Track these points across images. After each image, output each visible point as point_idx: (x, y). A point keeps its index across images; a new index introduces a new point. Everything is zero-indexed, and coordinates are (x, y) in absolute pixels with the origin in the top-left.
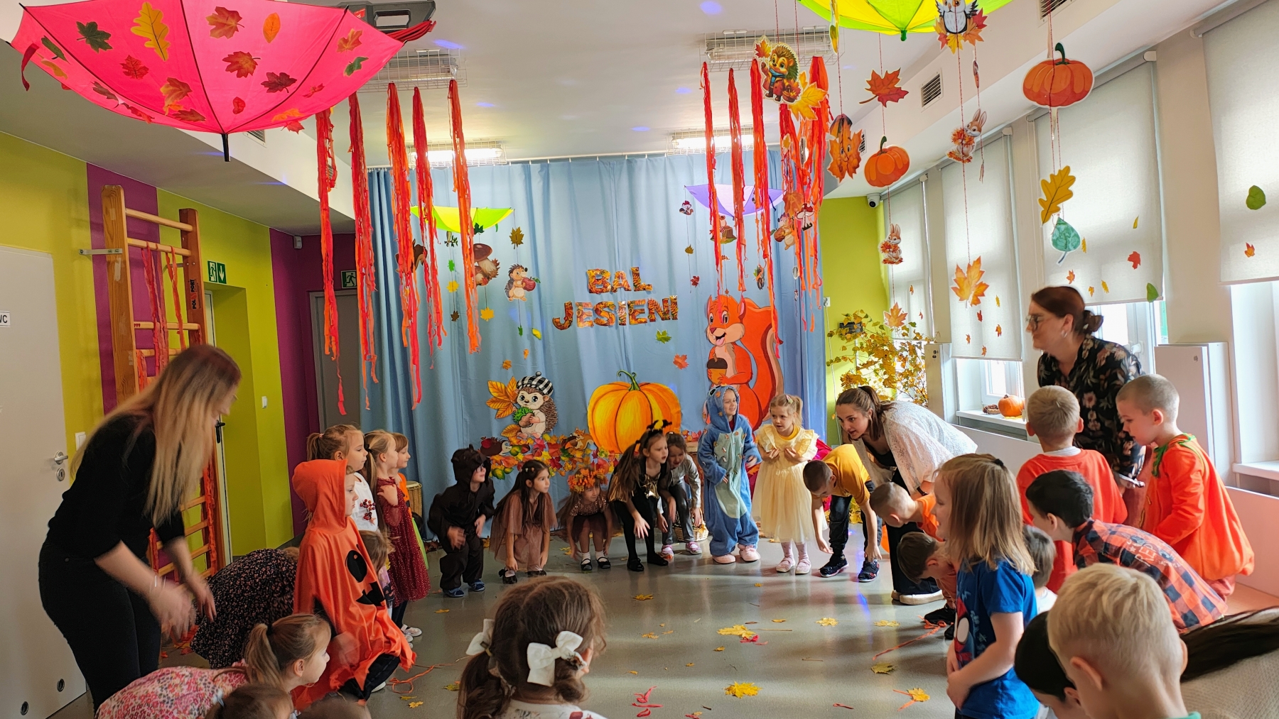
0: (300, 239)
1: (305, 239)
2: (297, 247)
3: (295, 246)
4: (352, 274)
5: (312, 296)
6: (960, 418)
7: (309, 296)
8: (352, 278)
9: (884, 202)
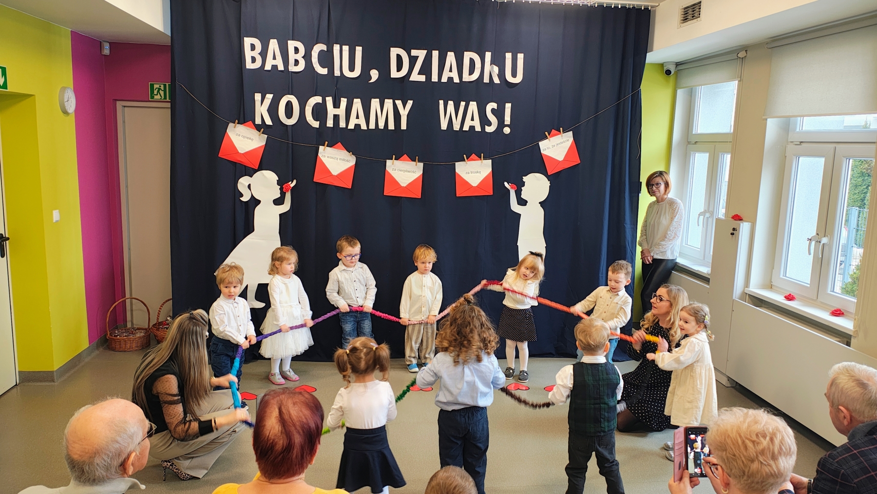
0: (108, 45)
1: (113, 45)
2: (104, 54)
3: (102, 51)
4: (160, 86)
5: (119, 104)
6: (747, 295)
7: (116, 104)
8: (160, 90)
9: (677, 72)
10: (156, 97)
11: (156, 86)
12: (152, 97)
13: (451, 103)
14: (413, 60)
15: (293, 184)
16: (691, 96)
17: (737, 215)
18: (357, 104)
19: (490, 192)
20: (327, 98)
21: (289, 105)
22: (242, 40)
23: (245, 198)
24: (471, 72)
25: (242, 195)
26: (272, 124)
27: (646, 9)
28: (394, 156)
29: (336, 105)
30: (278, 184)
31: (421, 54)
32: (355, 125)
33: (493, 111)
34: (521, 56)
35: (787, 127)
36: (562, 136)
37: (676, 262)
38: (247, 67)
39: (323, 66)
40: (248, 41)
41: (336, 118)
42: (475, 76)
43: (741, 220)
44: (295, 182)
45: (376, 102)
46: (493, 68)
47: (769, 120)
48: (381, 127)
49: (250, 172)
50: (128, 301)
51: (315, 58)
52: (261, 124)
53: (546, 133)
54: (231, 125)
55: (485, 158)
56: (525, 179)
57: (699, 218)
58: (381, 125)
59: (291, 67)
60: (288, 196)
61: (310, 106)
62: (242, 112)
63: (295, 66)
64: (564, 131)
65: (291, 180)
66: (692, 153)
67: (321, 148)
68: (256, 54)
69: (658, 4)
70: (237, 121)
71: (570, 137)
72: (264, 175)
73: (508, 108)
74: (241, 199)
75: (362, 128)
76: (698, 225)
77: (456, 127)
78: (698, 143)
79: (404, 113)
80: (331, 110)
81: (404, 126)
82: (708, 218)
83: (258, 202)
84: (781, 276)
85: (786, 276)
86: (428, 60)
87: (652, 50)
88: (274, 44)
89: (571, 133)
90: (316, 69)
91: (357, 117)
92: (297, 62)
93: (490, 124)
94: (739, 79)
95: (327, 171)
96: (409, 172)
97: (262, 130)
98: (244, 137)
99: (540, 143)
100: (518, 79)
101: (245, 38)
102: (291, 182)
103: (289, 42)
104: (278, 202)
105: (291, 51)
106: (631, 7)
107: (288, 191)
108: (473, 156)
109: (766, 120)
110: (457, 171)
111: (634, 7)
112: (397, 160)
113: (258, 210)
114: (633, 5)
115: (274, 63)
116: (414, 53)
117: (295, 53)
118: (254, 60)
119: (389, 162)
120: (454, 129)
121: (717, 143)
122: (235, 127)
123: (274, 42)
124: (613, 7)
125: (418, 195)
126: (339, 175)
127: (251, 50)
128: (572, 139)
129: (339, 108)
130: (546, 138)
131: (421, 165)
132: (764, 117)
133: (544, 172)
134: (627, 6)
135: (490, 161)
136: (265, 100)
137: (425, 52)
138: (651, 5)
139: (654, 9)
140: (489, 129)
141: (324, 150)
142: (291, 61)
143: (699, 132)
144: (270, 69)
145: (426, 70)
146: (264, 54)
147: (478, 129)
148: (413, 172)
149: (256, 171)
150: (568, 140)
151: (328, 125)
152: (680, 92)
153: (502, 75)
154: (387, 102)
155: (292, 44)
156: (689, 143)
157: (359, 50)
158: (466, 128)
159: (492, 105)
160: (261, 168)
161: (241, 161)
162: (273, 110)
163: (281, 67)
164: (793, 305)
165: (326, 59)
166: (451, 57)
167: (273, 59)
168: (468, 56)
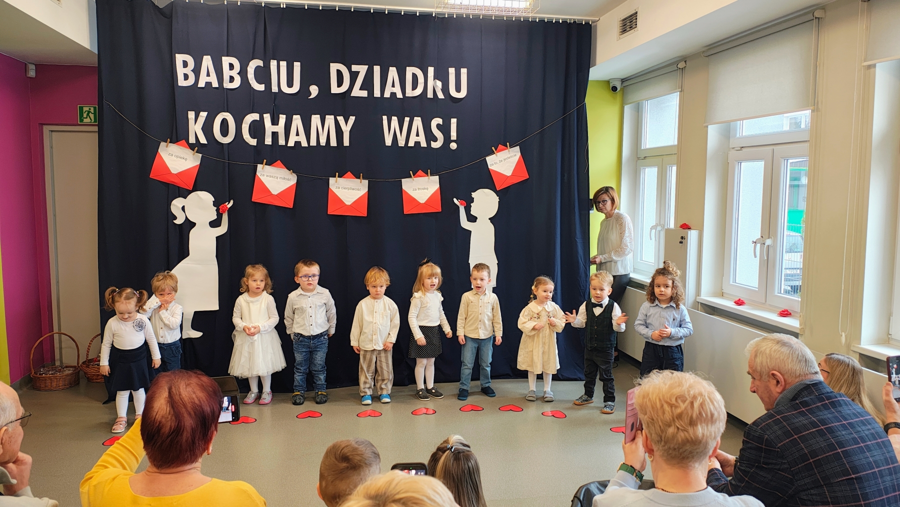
0: (33, 67)
1: (40, 67)
2: (29, 76)
3: (27, 73)
4: (90, 109)
5: (46, 129)
6: (699, 304)
7: (42, 129)
8: (89, 114)
9: (624, 89)
10: (85, 120)
11: (85, 109)
12: (82, 121)
13: (395, 120)
14: (354, 76)
15: (229, 206)
16: (638, 112)
17: (685, 224)
18: (297, 120)
19: (438, 208)
20: (265, 115)
21: (224, 123)
22: (173, 56)
23: (179, 221)
24: (414, 87)
25: (175, 218)
26: (206, 142)
27: (587, 24)
28: (337, 174)
29: (275, 122)
30: (214, 205)
31: (362, 69)
32: (295, 142)
33: (438, 126)
34: (464, 71)
35: (727, 133)
36: (509, 151)
37: (630, 278)
38: (180, 84)
39: (259, 82)
40: (180, 58)
41: (275, 135)
42: (419, 91)
43: (690, 229)
44: (232, 202)
45: (316, 118)
46: (436, 83)
47: (710, 127)
48: (323, 143)
49: (185, 194)
50: (56, 337)
51: (252, 74)
52: (195, 142)
53: (493, 148)
54: (163, 144)
55: (432, 174)
56: (474, 195)
57: (651, 231)
58: (323, 142)
59: (225, 83)
60: (225, 218)
61: (247, 124)
62: (174, 131)
63: (230, 82)
64: (511, 146)
65: (228, 199)
66: (642, 168)
67: (260, 166)
68: (189, 70)
69: (598, 19)
70: (169, 140)
71: (518, 152)
72: (199, 196)
73: (454, 123)
74: (174, 221)
75: (303, 146)
76: (651, 239)
77: (402, 143)
78: (647, 158)
79: (346, 129)
80: (269, 127)
81: (346, 142)
82: (659, 231)
83: (193, 225)
84: (731, 283)
85: (735, 282)
86: (369, 75)
87: (595, 65)
88: (207, 61)
89: (518, 148)
90: (252, 86)
91: (297, 134)
92: (232, 79)
93: (435, 140)
94: (680, 90)
95: (266, 190)
96: (353, 189)
97: (197, 148)
98: (177, 157)
99: (487, 158)
100: (463, 94)
101: (176, 55)
102: (228, 203)
103: (224, 58)
104: (215, 224)
105: (226, 67)
106: (572, 21)
107: (224, 212)
108: (420, 172)
109: (707, 127)
110: (404, 187)
111: (575, 22)
112: (341, 177)
113: (193, 234)
114: (574, 19)
115: (208, 79)
116: (355, 68)
117: (230, 70)
118: (186, 77)
119: (332, 181)
120: (400, 145)
121: (665, 156)
122: (167, 147)
123: (207, 59)
124: (554, 22)
125: (364, 213)
126: (278, 194)
127: (184, 67)
128: (519, 154)
129: (278, 125)
130: (493, 153)
131: (366, 182)
132: (705, 125)
133: (493, 188)
134: (568, 21)
135: (437, 178)
136: (199, 118)
137: (367, 67)
138: (591, 20)
139: (595, 23)
140: (435, 145)
141: (263, 169)
142: (226, 78)
143: (648, 147)
144: (204, 86)
145: (368, 84)
146: (197, 71)
147: (424, 144)
148: (358, 190)
149: (190, 192)
150: (515, 155)
151: (266, 143)
152: (627, 109)
153: (445, 89)
154: (328, 119)
155: (226, 61)
156: (639, 158)
157: (297, 66)
158: (411, 144)
159: (437, 121)
160: (195, 189)
161: (173, 182)
162: (207, 128)
163: (215, 84)
164: (744, 310)
165: (263, 75)
166: (393, 72)
167: (207, 76)
168: (410, 71)
